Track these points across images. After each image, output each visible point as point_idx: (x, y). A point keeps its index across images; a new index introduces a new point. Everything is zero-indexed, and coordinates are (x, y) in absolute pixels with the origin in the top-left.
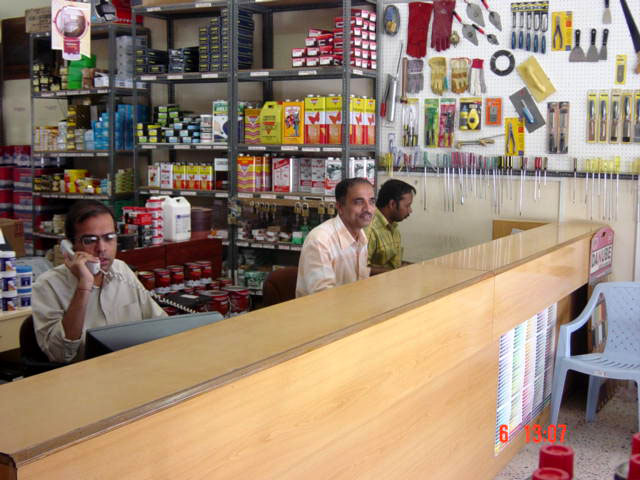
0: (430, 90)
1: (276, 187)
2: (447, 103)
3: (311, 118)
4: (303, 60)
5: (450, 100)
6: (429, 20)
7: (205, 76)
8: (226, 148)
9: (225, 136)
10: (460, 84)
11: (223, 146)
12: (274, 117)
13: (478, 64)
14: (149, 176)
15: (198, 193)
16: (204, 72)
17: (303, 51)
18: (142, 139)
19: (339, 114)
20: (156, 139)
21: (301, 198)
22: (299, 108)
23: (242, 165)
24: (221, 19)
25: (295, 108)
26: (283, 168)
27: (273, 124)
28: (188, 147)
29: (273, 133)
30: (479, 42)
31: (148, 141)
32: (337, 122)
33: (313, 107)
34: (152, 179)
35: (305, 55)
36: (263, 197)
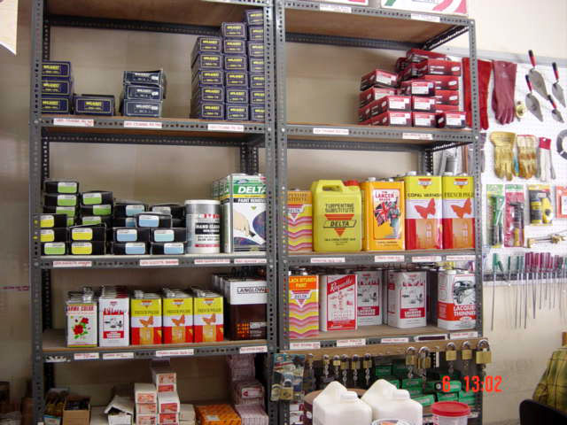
0: (492, 173)
1: (330, 324)
2: (513, 191)
3: (419, 209)
4: (408, 116)
5: (518, 187)
6: (488, 82)
7: (214, 127)
8: (264, 261)
9: (259, 240)
10: (529, 167)
11: (255, 258)
12: (351, 206)
13: (545, 144)
14: (71, 324)
15: (197, 351)
16: (213, 119)
17: (407, 101)
18: (53, 249)
19: (468, 203)
20: (88, 248)
21: (411, 339)
22: (396, 193)
23: (297, 291)
24: (248, 28)
25: (390, 192)
26: (344, 291)
27: (349, 217)
28: (174, 263)
29: (348, 233)
30: (544, 118)
31: (69, 251)
32: (466, 216)
33: (423, 191)
34: (79, 330)
35: (411, 108)
36: (340, 344)
